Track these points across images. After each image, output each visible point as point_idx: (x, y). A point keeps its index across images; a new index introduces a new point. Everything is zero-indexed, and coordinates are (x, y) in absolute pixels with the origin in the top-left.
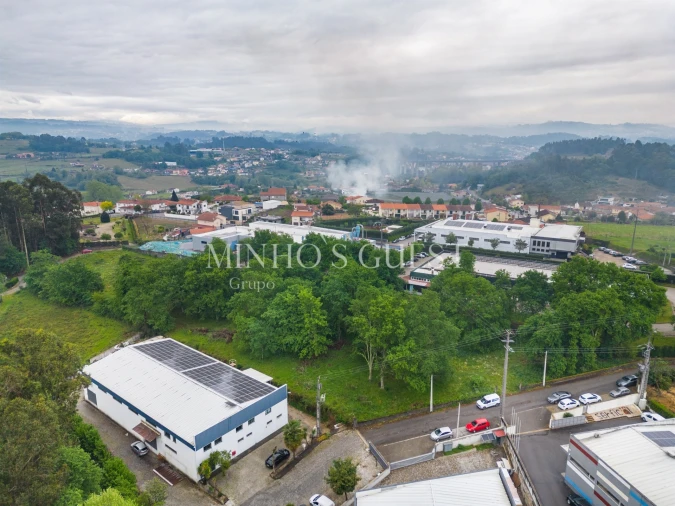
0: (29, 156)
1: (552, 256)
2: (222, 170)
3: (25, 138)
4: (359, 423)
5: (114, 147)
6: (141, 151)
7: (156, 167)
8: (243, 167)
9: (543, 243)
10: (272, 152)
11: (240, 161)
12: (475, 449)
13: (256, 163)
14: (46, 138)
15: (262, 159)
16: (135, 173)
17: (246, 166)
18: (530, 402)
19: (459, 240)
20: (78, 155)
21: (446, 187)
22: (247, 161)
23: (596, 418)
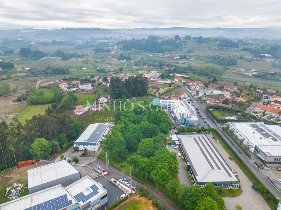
0: (215, 49)
4: (98, 157)
6: (260, 48)
9: (258, 150)
12: (98, 174)
16: (248, 59)
23: (119, 187)
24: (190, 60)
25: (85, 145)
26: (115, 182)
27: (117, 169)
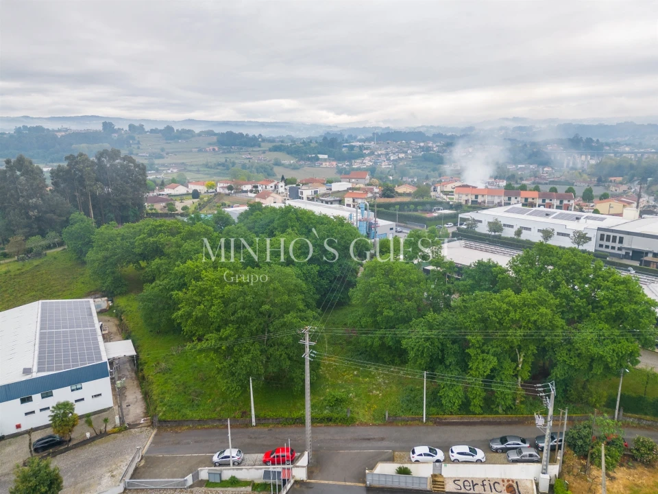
0: (214, 150)
1: (626, 256)
2: (368, 162)
3: (215, 134)
4: (160, 421)
5: (282, 142)
6: (301, 145)
7: (309, 159)
8: (389, 160)
9: (614, 238)
10: (422, 144)
11: (387, 154)
12: (249, 489)
13: (402, 155)
14: (230, 134)
15: (409, 152)
16: (291, 165)
17: (392, 158)
18: (382, 439)
19: (506, 229)
20: (251, 149)
21: (606, 181)
22: (394, 153)
23: (450, 487)
24: (168, 173)
25: (37, 397)
26: (404, 472)
27: (329, 419)
